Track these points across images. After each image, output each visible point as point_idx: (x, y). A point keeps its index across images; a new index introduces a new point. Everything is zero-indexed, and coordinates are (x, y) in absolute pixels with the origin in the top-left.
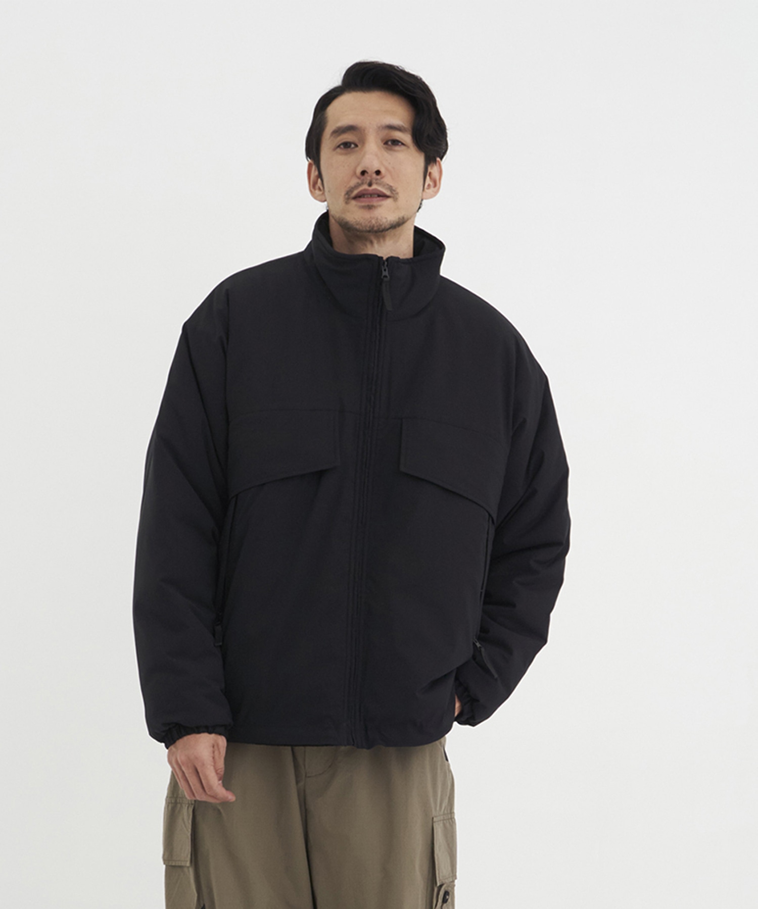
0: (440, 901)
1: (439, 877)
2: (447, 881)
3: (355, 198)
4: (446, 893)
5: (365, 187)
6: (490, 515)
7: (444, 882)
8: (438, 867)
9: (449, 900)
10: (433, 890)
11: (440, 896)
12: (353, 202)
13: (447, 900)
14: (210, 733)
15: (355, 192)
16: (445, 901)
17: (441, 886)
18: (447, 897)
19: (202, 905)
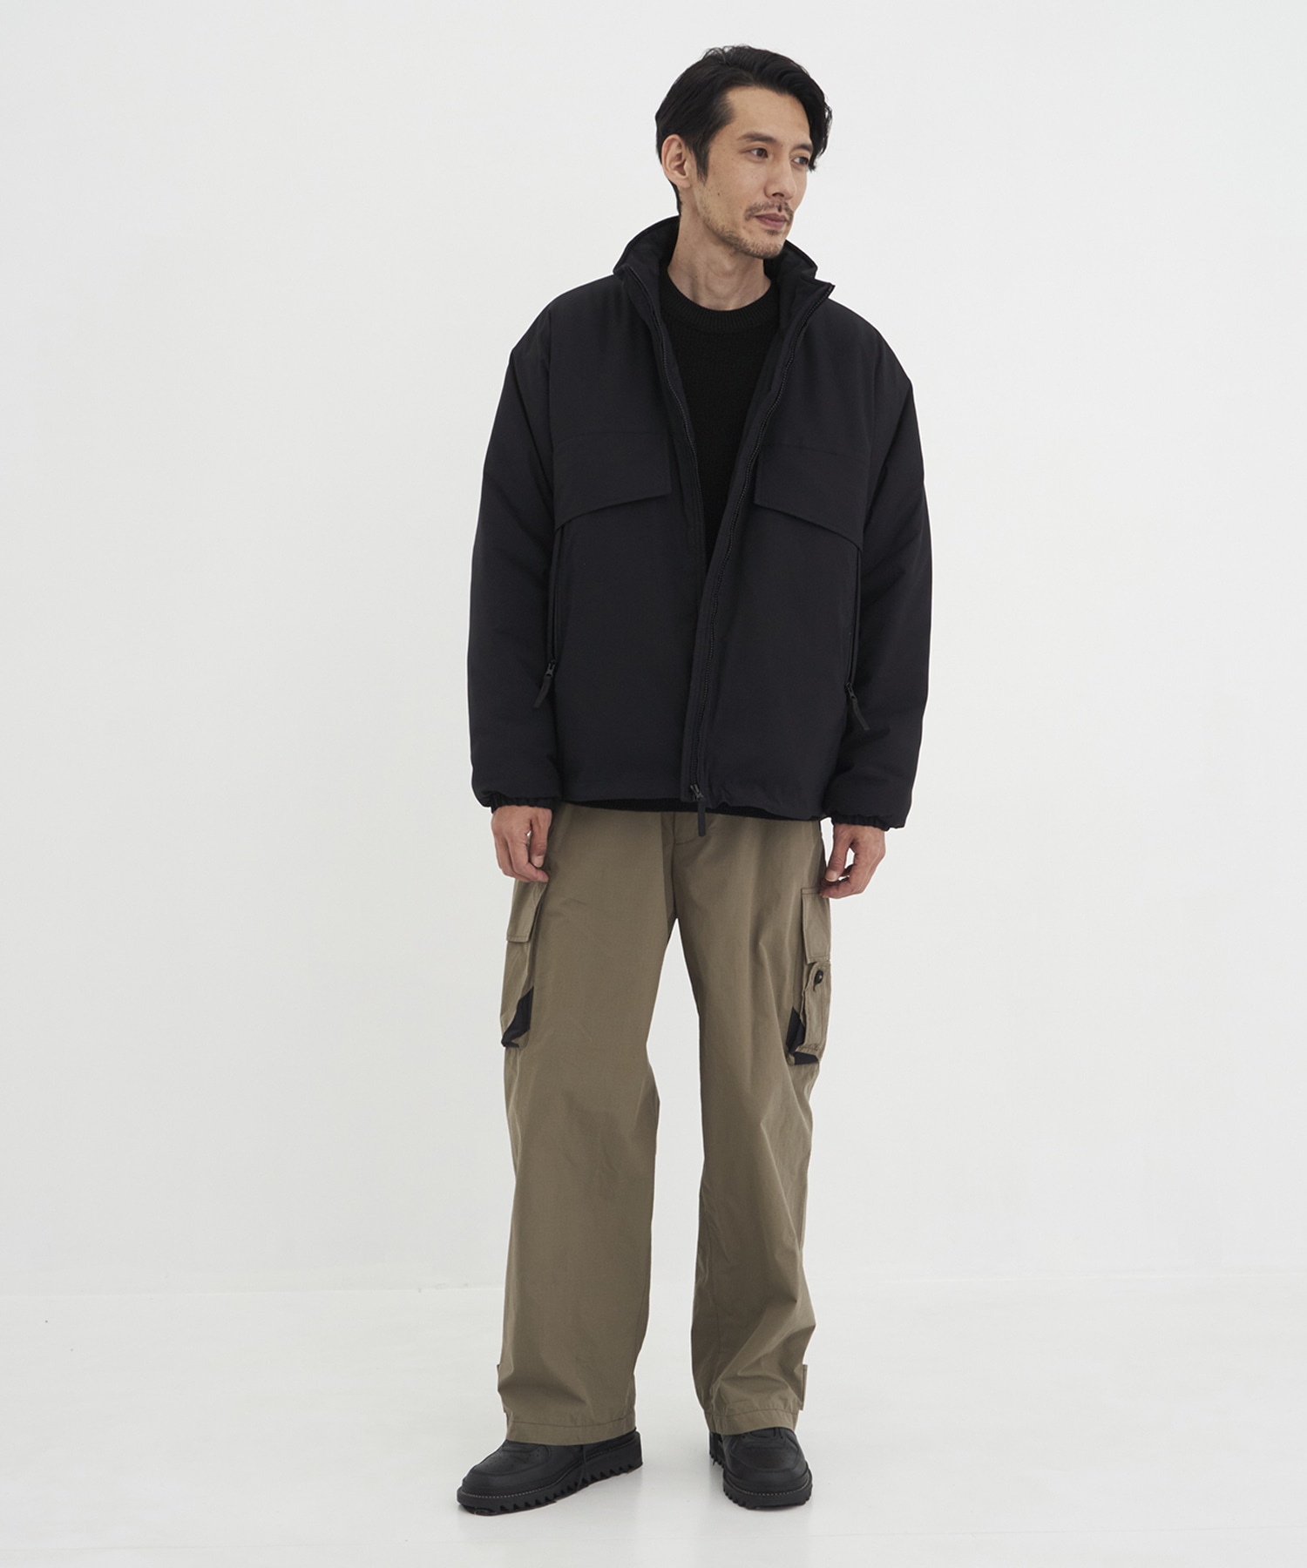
0: (811, 980)
1: (810, 955)
2: (821, 959)
3: (758, 217)
4: (820, 973)
5: (775, 211)
6: (858, 549)
7: (816, 960)
8: (808, 943)
9: (824, 980)
10: (803, 968)
11: (810, 976)
12: (755, 222)
13: (821, 980)
14: (531, 806)
15: (763, 212)
16: (817, 981)
17: (813, 964)
18: (821, 977)
19: (531, 987)
